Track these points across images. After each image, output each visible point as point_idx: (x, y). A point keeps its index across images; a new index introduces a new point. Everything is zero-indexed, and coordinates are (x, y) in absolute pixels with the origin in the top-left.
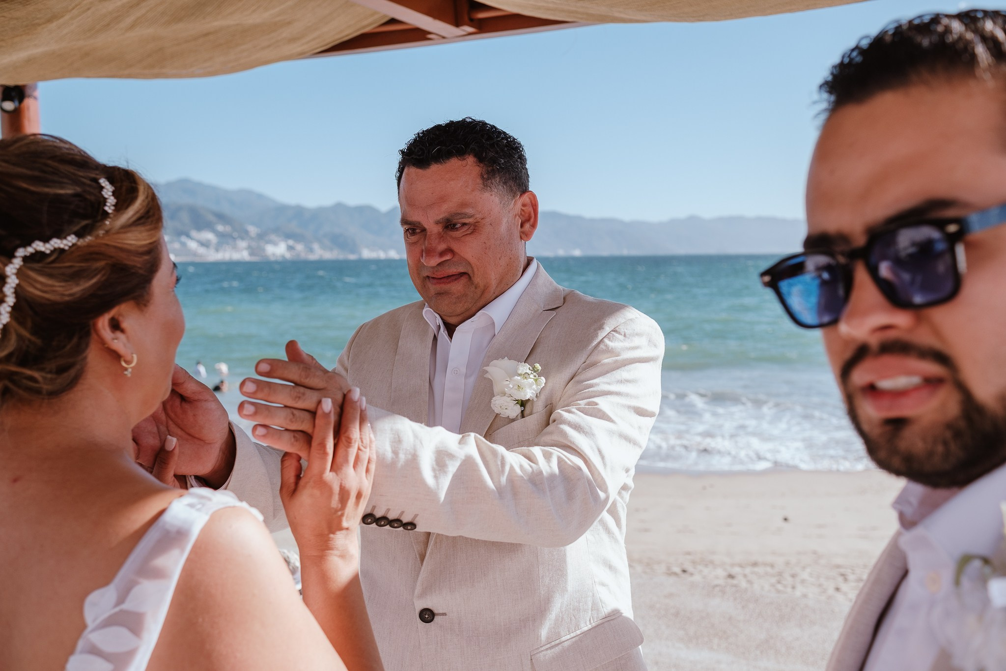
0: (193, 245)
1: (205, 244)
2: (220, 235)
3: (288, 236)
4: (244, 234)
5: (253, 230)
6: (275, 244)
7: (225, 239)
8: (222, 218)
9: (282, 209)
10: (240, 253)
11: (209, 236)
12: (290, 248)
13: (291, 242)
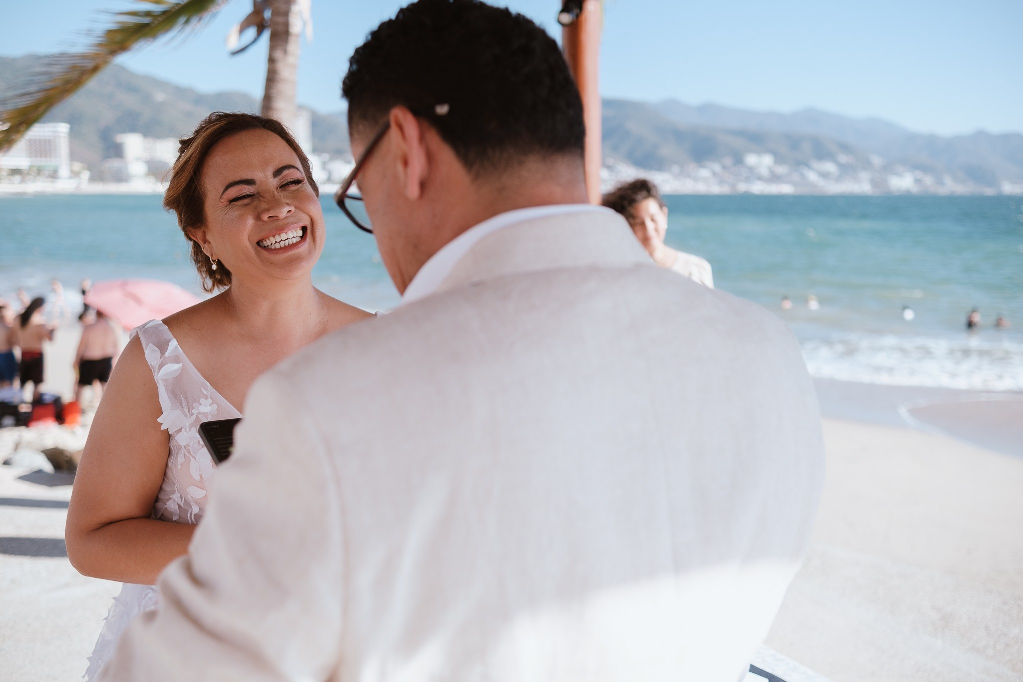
0: (812, 176)
1: (825, 175)
2: (841, 166)
3: (916, 167)
4: (866, 165)
5: (877, 161)
6: (899, 175)
7: (846, 171)
8: (845, 148)
9: (911, 138)
10: (861, 186)
11: (829, 167)
12: (917, 181)
13: (919, 174)
